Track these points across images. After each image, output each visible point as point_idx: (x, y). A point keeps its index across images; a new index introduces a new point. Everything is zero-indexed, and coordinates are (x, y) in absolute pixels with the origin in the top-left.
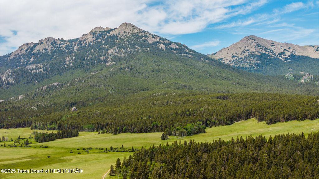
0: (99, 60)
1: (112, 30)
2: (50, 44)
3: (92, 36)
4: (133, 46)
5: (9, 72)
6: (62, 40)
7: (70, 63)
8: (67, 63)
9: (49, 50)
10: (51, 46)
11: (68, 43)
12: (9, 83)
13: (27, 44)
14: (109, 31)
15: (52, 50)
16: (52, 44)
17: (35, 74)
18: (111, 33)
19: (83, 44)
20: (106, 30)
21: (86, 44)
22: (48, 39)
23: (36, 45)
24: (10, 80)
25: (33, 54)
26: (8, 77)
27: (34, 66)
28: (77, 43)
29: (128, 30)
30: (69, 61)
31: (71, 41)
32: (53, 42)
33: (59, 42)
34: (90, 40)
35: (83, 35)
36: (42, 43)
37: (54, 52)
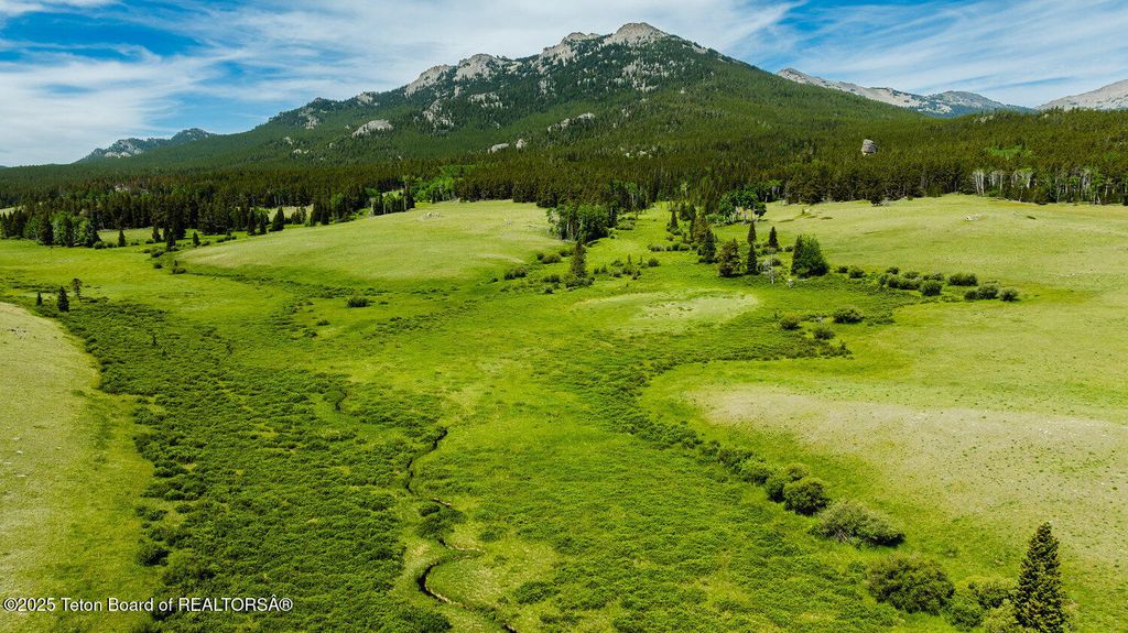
0: (615, 85)
1: (605, 37)
2: (484, 66)
3: (569, 48)
4: (678, 56)
5: (436, 106)
6: (504, 59)
7: (549, 91)
8: (545, 92)
9: (485, 76)
10: (487, 70)
11: (519, 64)
12: (443, 127)
13: (436, 68)
14: (601, 40)
15: (490, 75)
16: (487, 65)
17: (490, 111)
18: (607, 42)
19: (555, 63)
20: (591, 37)
21: (560, 61)
22: (479, 57)
23: (454, 70)
24: (445, 122)
25: (456, 83)
26: (438, 115)
27: (483, 97)
28: (539, 61)
29: (644, 34)
30: (548, 88)
31: (525, 60)
32: (491, 63)
33: (501, 63)
34: (566, 54)
35: (546, 49)
36: (468, 64)
37: (497, 79)
